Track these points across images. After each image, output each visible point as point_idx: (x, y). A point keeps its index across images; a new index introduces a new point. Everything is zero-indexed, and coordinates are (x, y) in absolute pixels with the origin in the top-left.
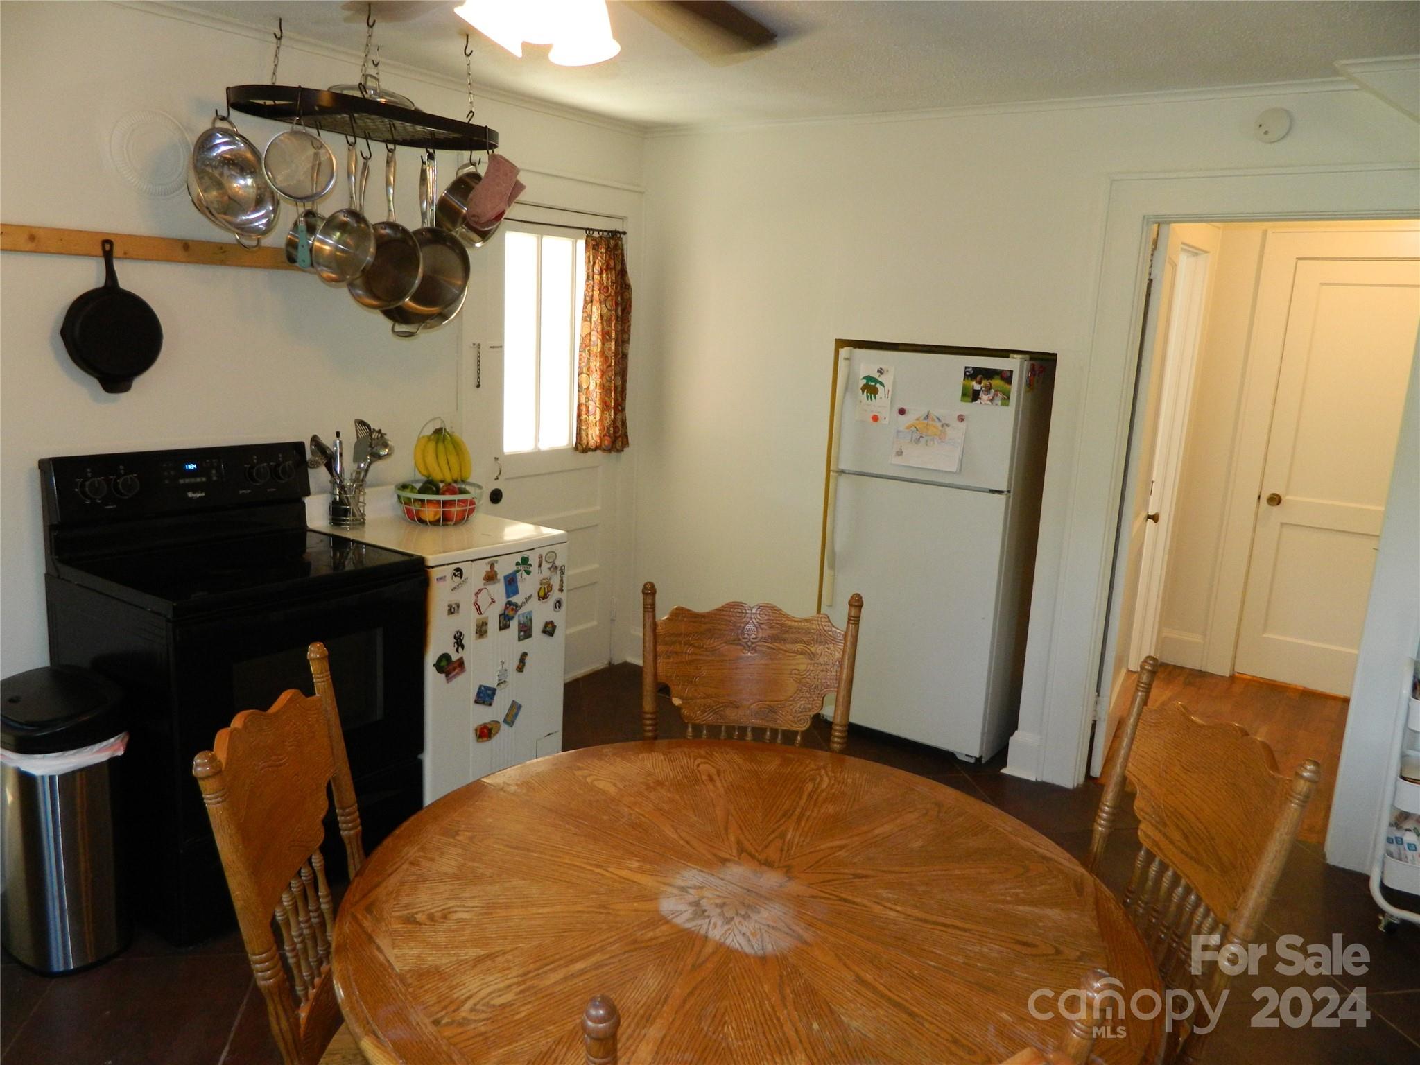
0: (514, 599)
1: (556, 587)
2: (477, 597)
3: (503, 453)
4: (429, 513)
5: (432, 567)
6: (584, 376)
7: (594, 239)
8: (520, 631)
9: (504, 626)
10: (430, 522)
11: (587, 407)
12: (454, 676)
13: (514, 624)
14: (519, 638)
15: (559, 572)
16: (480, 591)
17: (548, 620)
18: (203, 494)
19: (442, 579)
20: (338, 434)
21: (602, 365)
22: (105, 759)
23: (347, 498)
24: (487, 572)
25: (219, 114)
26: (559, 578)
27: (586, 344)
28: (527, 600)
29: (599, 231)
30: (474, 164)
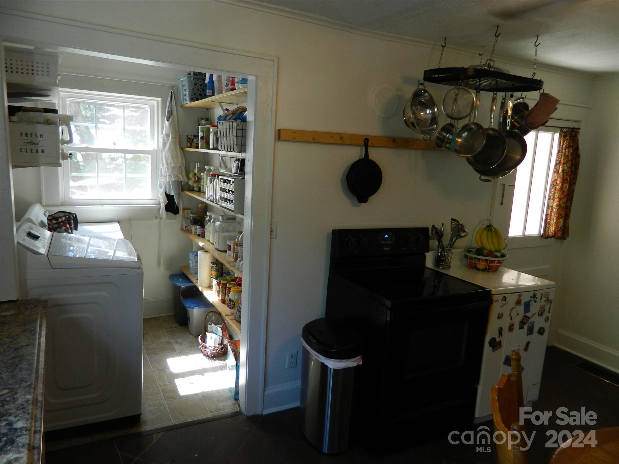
0: (528, 314)
1: (547, 310)
2: (511, 312)
3: (508, 236)
4: (481, 265)
5: (494, 295)
6: (551, 200)
7: (564, 132)
8: (528, 330)
9: (521, 327)
10: (481, 269)
11: (551, 216)
12: (496, 349)
13: (526, 327)
14: (527, 334)
15: (549, 303)
16: (513, 308)
17: (542, 326)
18: (389, 249)
19: (497, 301)
20: (443, 225)
21: (561, 195)
22: (355, 365)
23: (445, 254)
24: (517, 300)
25: (420, 82)
26: (549, 306)
27: (553, 185)
28: (533, 315)
29: (566, 128)
30: (523, 98)
